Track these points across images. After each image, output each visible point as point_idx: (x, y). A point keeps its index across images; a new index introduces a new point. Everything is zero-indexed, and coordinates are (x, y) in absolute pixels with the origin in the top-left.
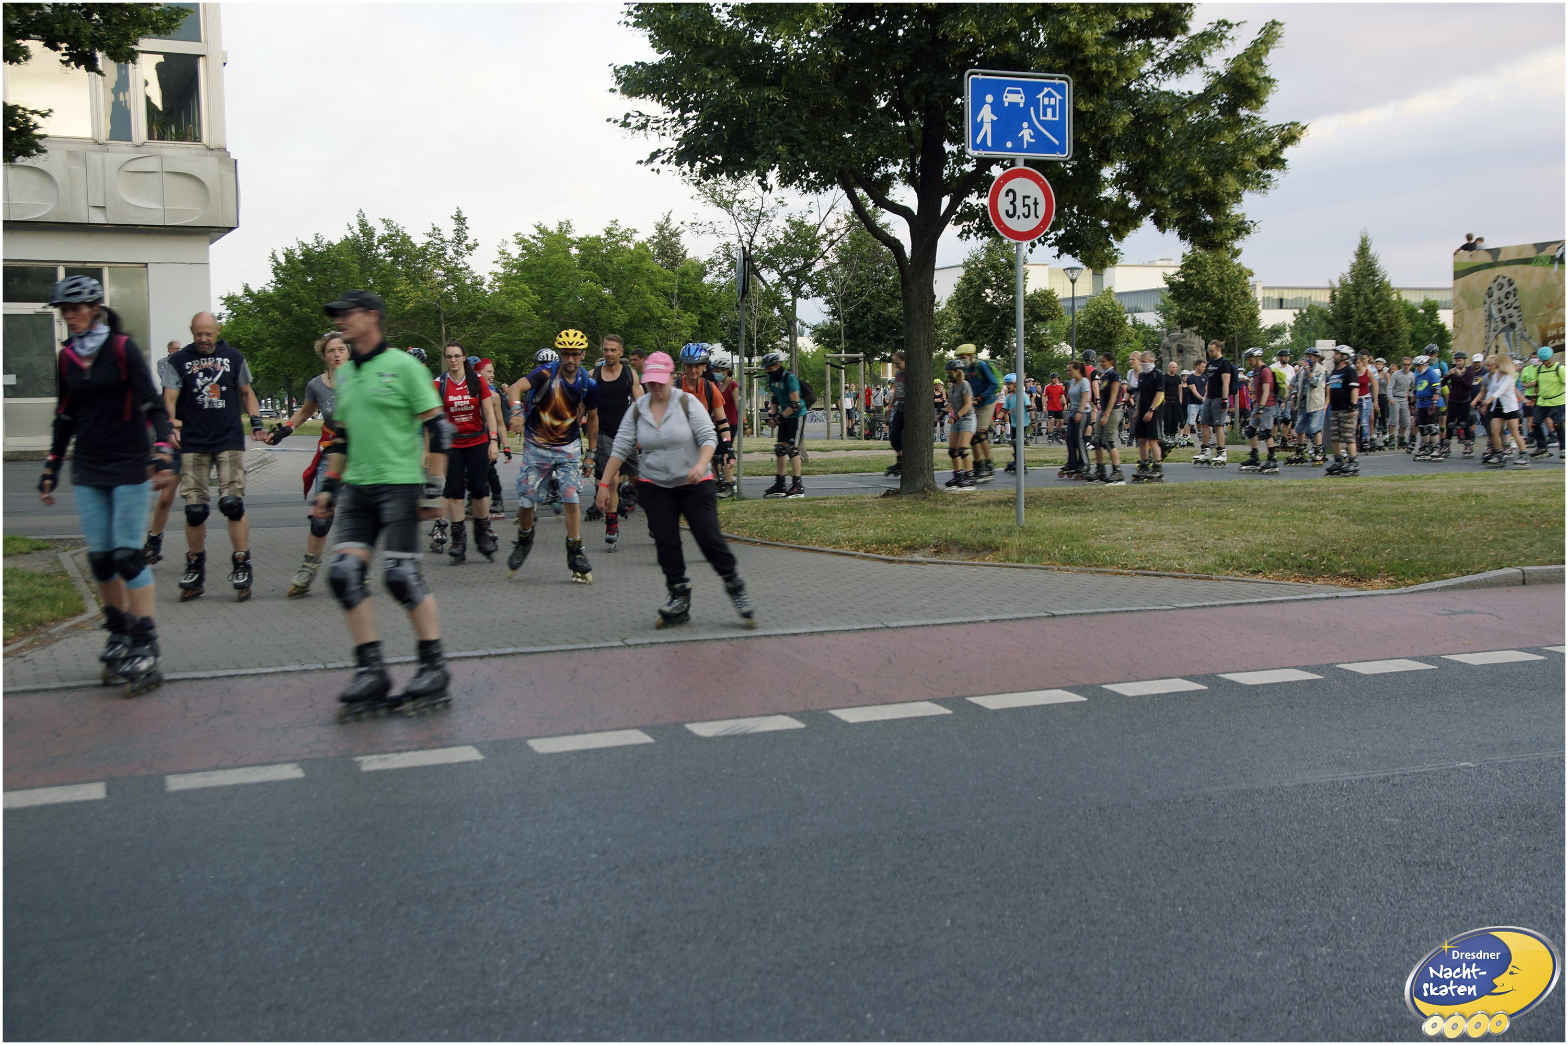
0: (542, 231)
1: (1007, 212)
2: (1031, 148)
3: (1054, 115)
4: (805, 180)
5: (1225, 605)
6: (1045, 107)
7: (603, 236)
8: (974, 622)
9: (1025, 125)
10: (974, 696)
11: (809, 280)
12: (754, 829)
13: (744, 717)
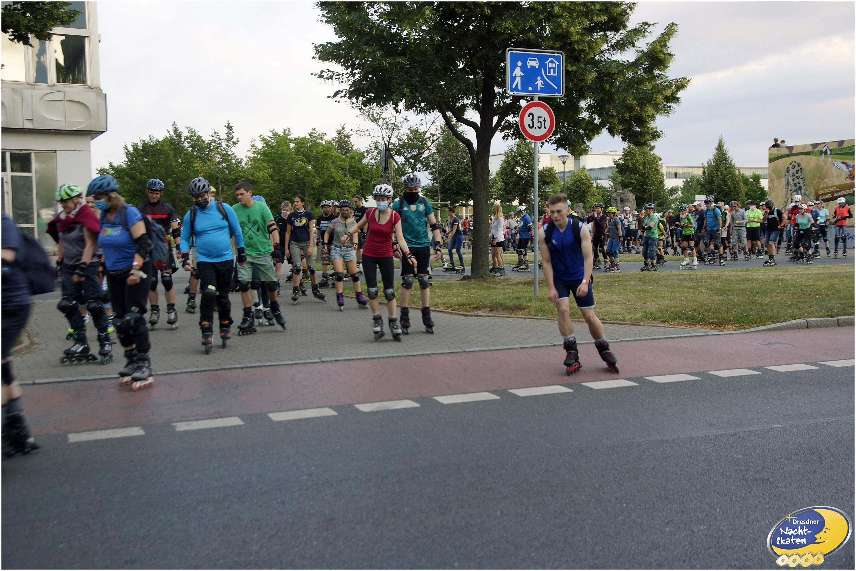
0: (275, 134)
1: (529, 125)
2: (542, 91)
3: (554, 73)
4: (419, 107)
5: (647, 339)
6: (550, 68)
7: (308, 137)
8: (512, 349)
9: (539, 78)
10: (512, 389)
11: (421, 162)
12: (393, 462)
13: (387, 401)
